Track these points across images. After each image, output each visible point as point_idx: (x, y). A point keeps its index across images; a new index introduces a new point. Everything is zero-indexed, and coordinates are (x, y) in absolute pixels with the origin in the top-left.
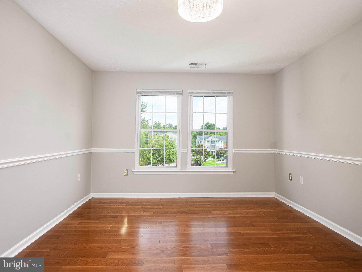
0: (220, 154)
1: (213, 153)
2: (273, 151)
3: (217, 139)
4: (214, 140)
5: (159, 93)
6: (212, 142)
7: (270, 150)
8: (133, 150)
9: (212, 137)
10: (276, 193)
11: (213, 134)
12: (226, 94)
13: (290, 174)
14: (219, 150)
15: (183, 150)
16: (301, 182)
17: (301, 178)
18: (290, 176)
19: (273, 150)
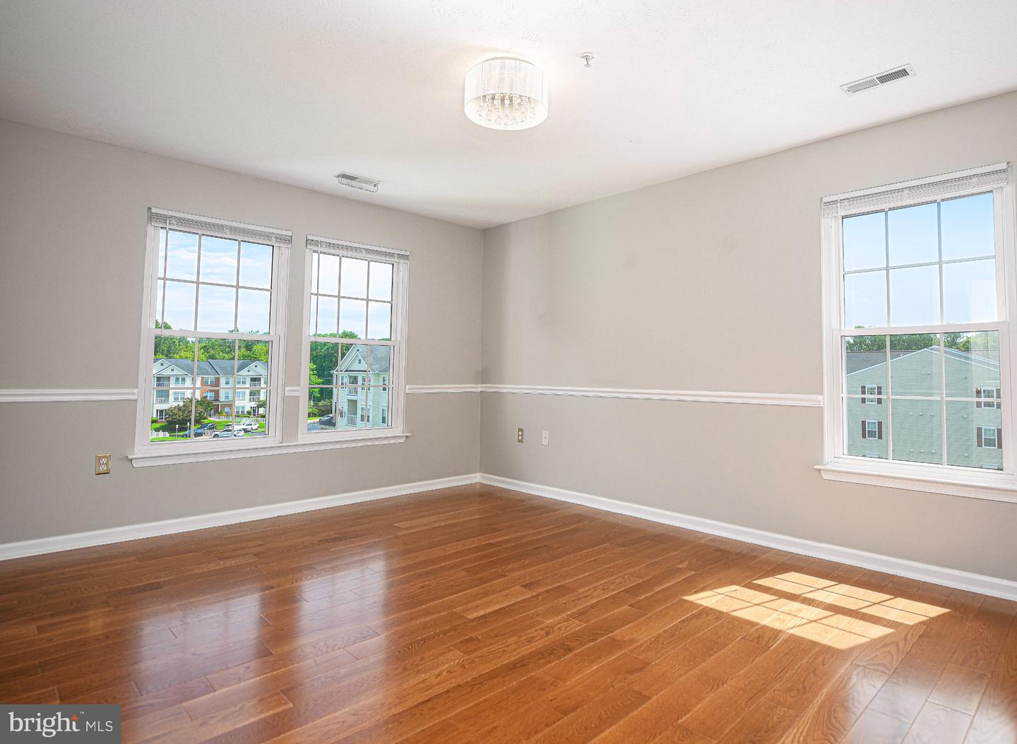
0: (187, 416)
1: (161, 415)
2: (479, 388)
3: (178, 372)
4: (167, 373)
5: (227, 231)
6: (159, 379)
7: (474, 385)
8: (134, 394)
9: (162, 364)
10: (483, 473)
11: (161, 356)
12: (396, 258)
13: (520, 430)
14: (184, 406)
15: (289, 391)
16: (545, 442)
17: (546, 434)
18: (520, 433)
19: (480, 385)
